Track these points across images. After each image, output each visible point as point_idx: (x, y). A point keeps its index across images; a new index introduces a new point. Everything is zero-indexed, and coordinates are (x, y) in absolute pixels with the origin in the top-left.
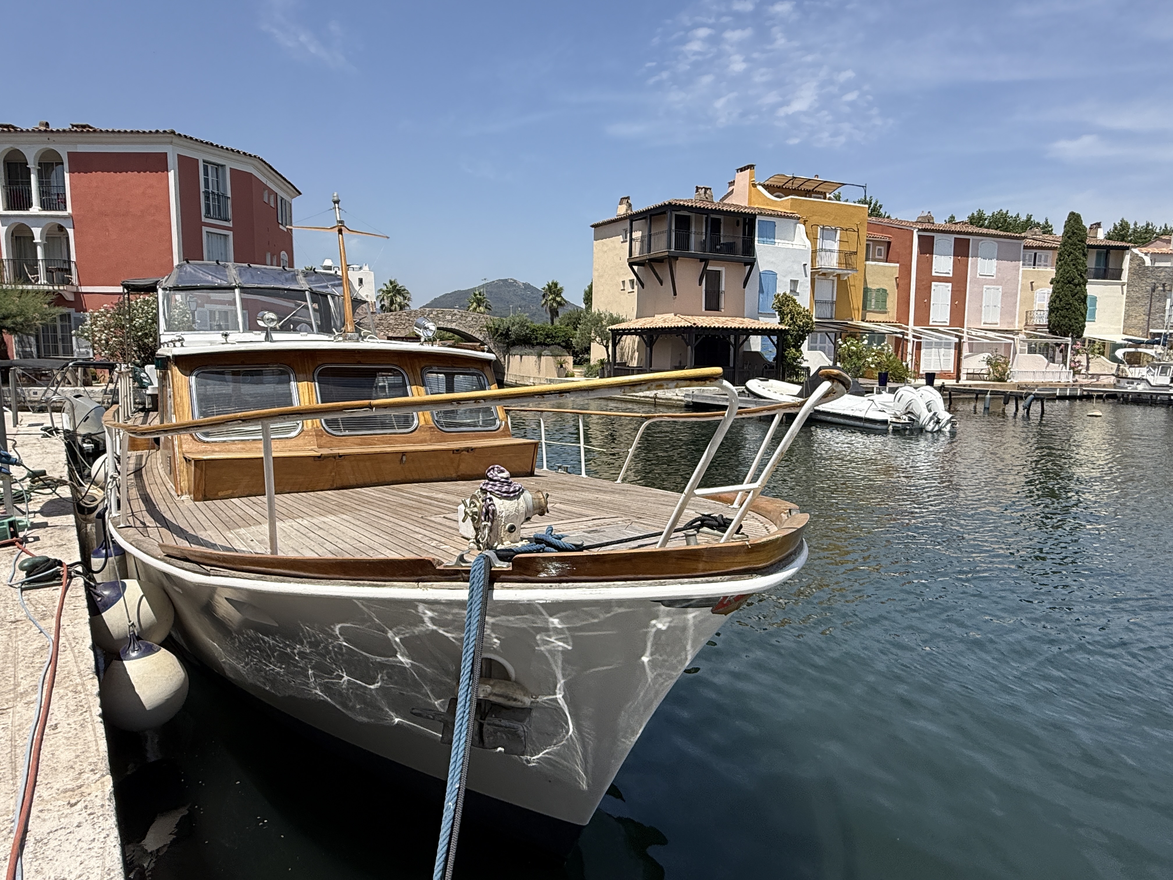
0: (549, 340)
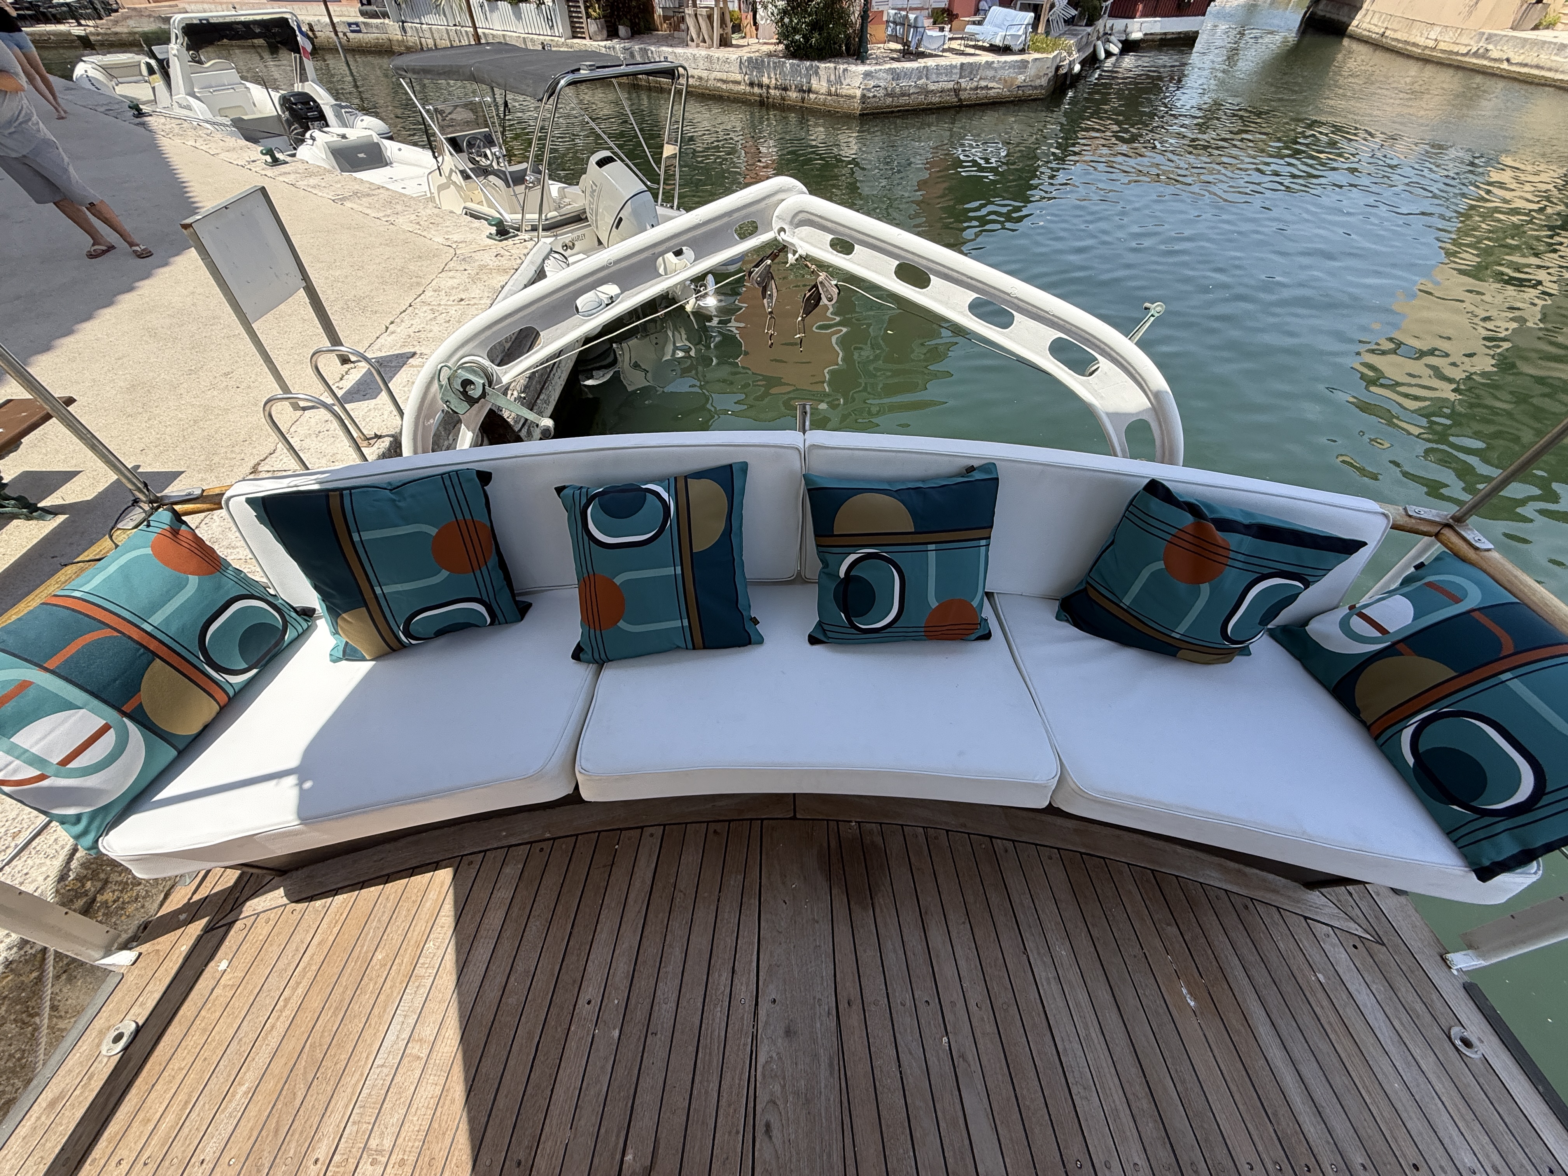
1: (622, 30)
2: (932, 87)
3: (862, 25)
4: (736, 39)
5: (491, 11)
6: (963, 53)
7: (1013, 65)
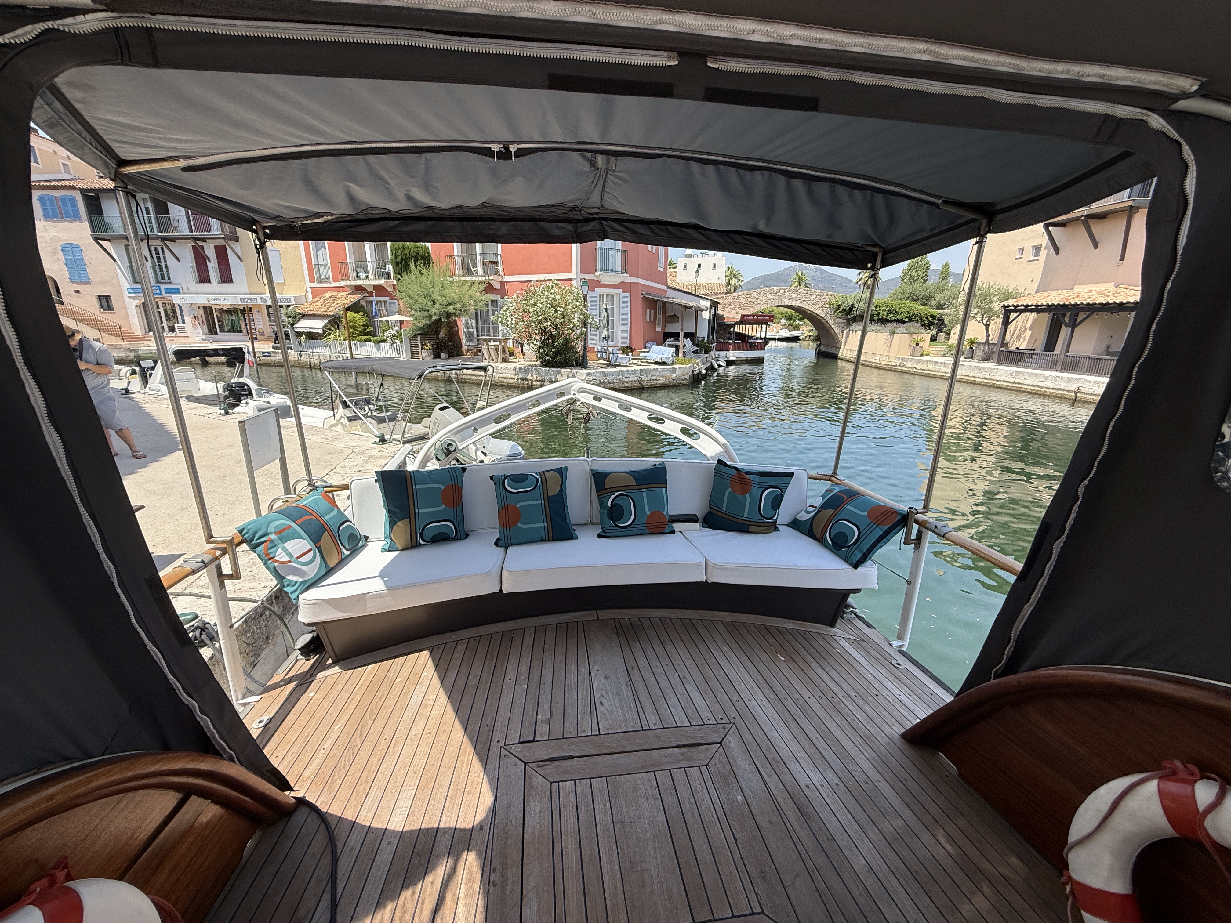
0: (891, 316)
1: (443, 355)
2: (625, 379)
3: (583, 353)
4: (511, 359)
5: (361, 346)
6: (640, 365)
7: (668, 370)
